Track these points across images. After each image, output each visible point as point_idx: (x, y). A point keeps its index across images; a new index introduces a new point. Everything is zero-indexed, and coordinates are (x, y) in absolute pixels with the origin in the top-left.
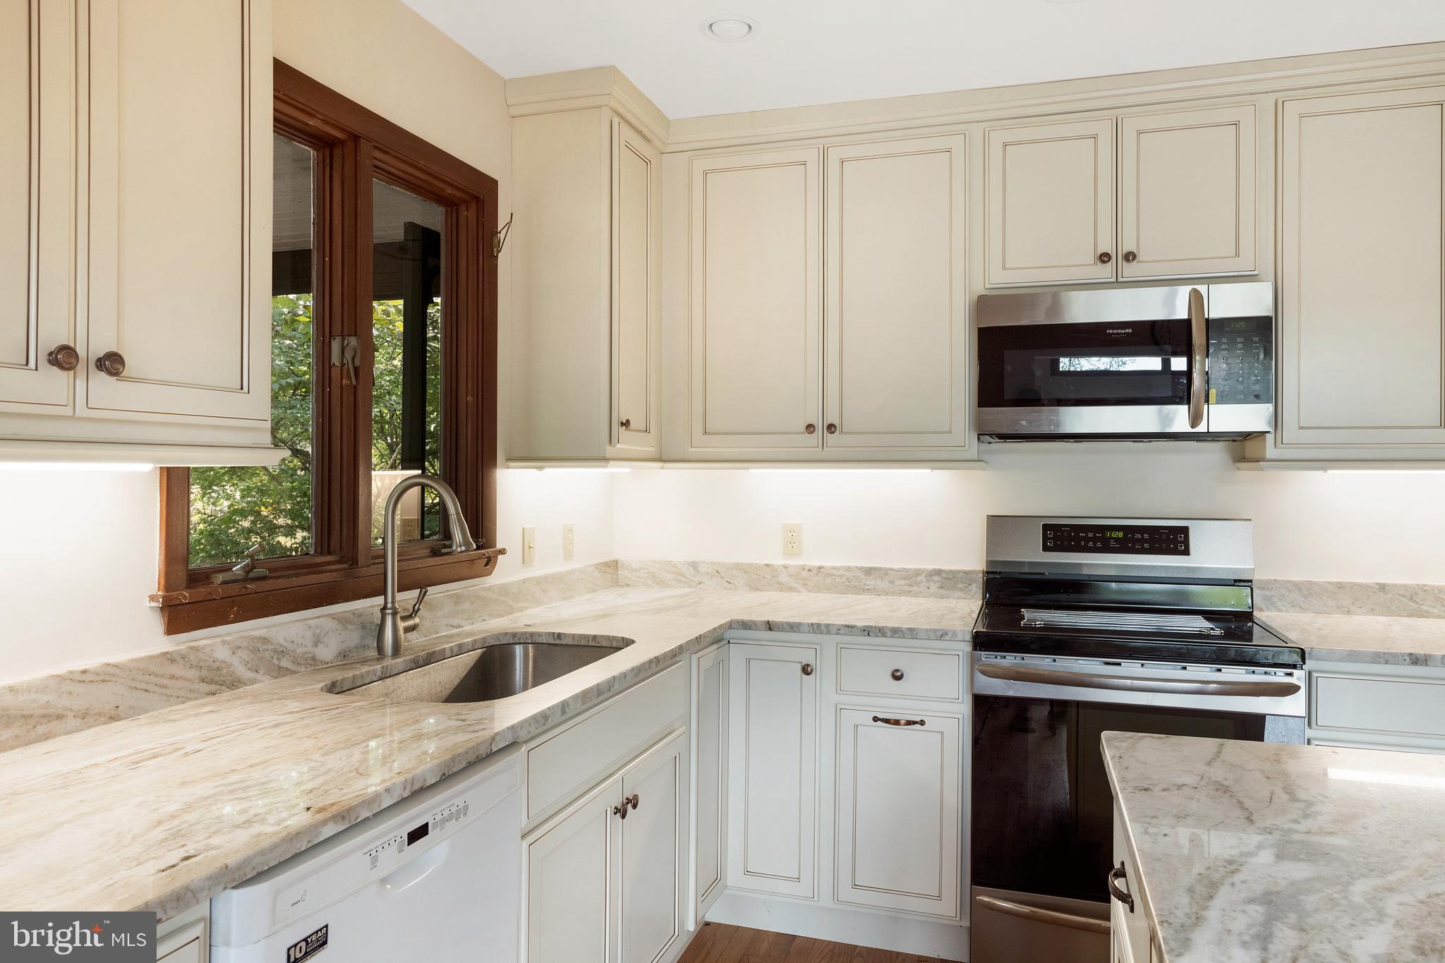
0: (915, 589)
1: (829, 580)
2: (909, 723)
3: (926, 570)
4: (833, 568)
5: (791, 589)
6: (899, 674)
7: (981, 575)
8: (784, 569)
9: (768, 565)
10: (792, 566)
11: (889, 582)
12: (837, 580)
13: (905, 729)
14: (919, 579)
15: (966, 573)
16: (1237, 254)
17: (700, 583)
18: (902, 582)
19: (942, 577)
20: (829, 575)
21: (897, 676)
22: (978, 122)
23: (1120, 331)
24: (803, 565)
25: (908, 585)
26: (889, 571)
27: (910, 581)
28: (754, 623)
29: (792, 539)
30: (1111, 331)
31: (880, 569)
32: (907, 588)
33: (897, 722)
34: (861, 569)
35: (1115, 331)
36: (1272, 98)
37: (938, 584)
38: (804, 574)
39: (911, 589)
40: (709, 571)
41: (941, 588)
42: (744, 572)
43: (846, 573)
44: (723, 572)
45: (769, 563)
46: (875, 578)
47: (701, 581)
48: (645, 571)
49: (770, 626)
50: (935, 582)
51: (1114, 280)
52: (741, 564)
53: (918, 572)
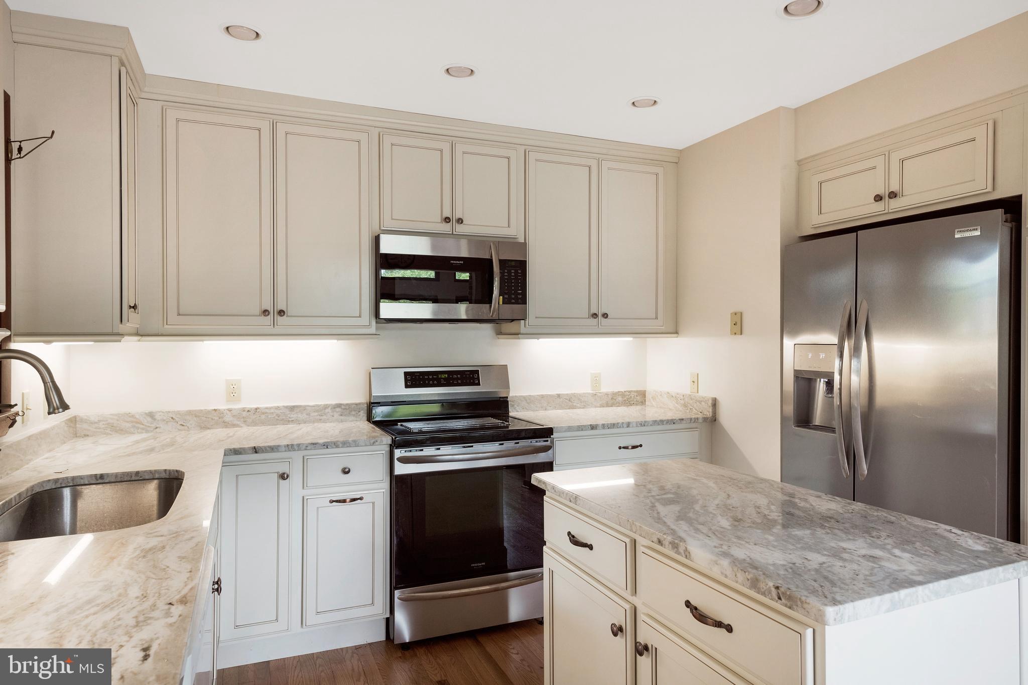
0: (324, 417)
1: (263, 417)
2: (353, 500)
3: (332, 405)
4: (267, 408)
5: (234, 426)
6: (347, 470)
7: (366, 405)
8: (228, 412)
9: (215, 410)
10: (235, 409)
11: (307, 414)
12: (269, 416)
13: (350, 505)
14: (327, 411)
15: (356, 404)
16: (509, 226)
17: (157, 428)
18: (316, 414)
19: (342, 409)
20: (263, 413)
21: (346, 471)
22: (375, 127)
23: (457, 262)
24: (244, 408)
25: (320, 415)
26: (307, 408)
27: (321, 412)
28: (244, 449)
29: (233, 390)
30: (453, 262)
31: (300, 406)
32: (318, 417)
33: (344, 501)
34: (286, 407)
35: (455, 262)
36: (524, 147)
37: (339, 413)
38: (245, 414)
39: (321, 418)
40: (165, 418)
41: (341, 415)
42: (196, 416)
43: (276, 411)
44: (178, 418)
45: (216, 408)
46: (297, 413)
47: (157, 426)
48: (103, 422)
49: (256, 450)
50: (337, 412)
51: (451, 233)
52: (193, 411)
53: (326, 407)
